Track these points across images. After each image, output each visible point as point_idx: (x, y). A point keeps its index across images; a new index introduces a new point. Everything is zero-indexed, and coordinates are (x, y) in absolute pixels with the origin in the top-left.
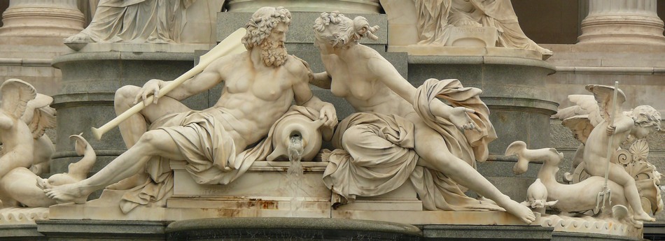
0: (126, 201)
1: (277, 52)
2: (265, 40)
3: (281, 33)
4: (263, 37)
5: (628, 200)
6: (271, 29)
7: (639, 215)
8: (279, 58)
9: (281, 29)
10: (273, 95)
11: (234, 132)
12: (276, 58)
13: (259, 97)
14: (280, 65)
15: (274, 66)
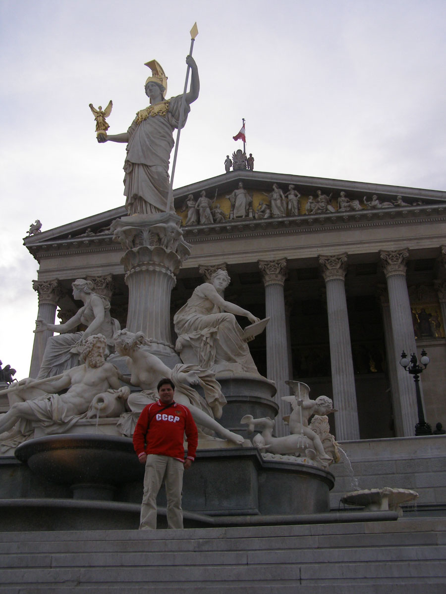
0: (4, 445)
1: (96, 359)
2: (90, 352)
3: (99, 347)
4: (88, 349)
5: (316, 448)
6: (92, 344)
7: (323, 456)
8: (98, 362)
9: (99, 345)
10: (93, 382)
11: (70, 404)
12: (96, 362)
13: (86, 384)
14: (99, 367)
15: (95, 366)
